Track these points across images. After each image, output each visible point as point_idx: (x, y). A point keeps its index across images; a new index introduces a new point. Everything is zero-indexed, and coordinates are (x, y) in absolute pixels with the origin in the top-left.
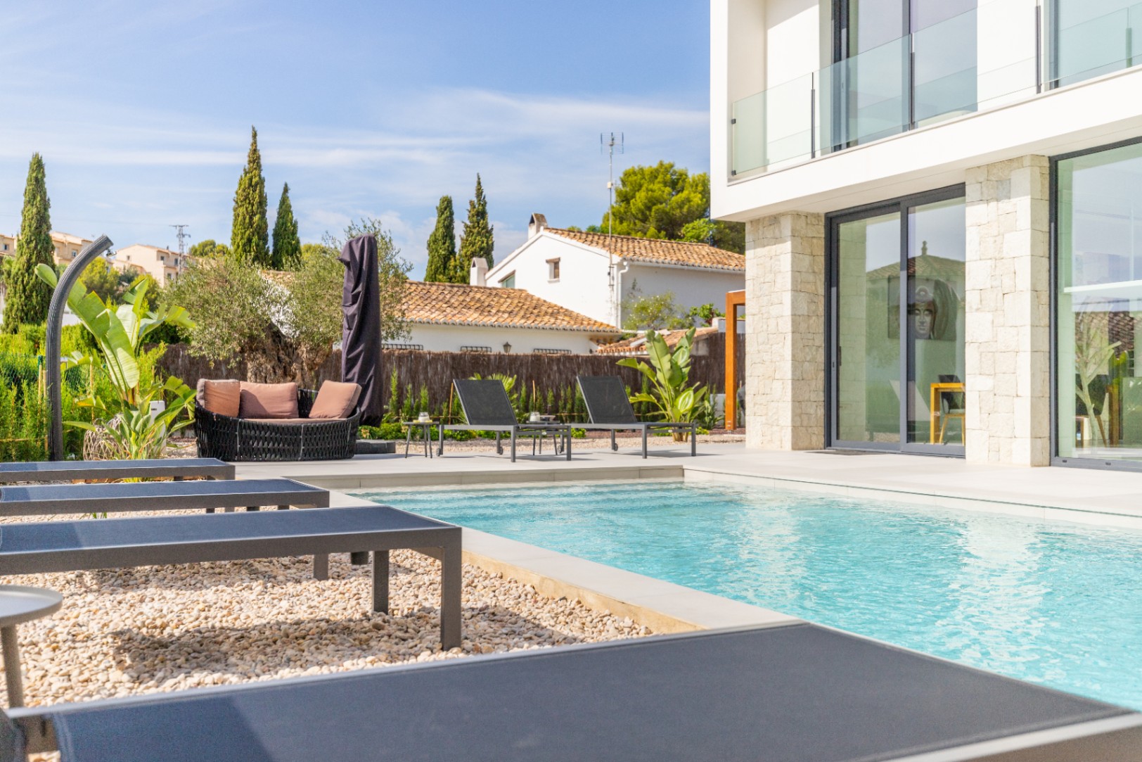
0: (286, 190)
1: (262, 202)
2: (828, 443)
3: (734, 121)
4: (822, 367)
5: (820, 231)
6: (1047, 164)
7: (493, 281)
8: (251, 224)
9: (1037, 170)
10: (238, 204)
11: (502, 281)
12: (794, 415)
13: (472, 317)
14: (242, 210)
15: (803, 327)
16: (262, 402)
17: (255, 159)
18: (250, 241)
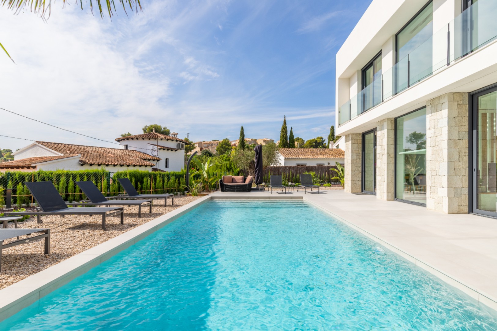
0: (292, 128)
1: (286, 132)
2: (362, 191)
3: (340, 112)
4: (361, 172)
5: (361, 138)
6: (394, 120)
7: (335, 147)
8: (284, 136)
9: (390, 122)
10: (281, 132)
11: (336, 147)
12: (352, 184)
13: (321, 156)
14: (282, 134)
15: (355, 162)
16: (236, 180)
17: (285, 122)
18: (283, 140)
